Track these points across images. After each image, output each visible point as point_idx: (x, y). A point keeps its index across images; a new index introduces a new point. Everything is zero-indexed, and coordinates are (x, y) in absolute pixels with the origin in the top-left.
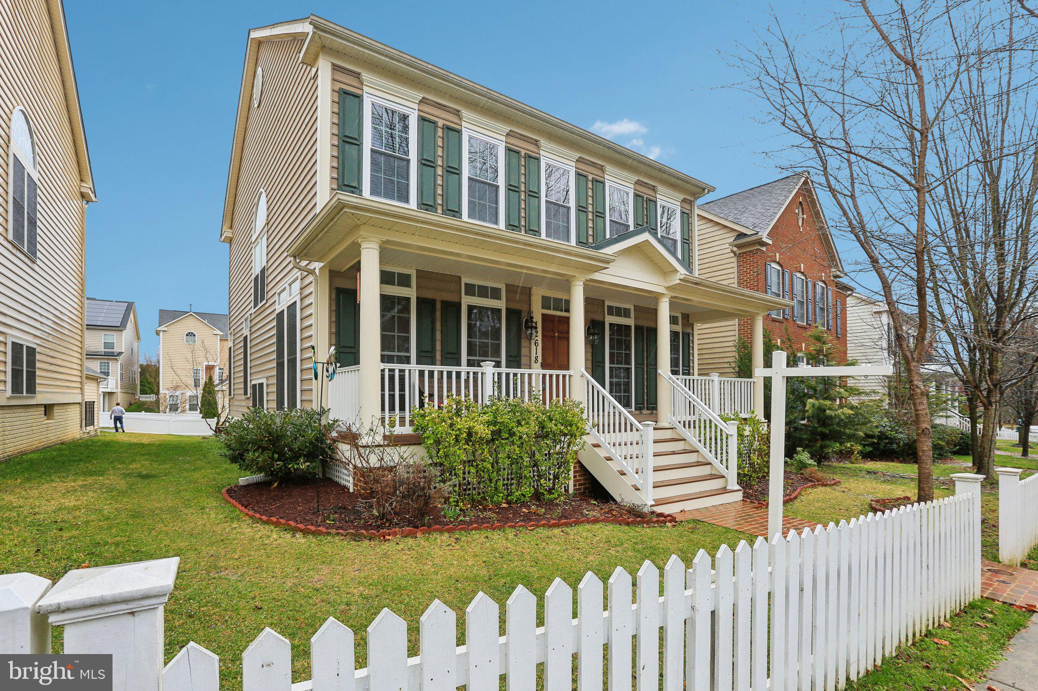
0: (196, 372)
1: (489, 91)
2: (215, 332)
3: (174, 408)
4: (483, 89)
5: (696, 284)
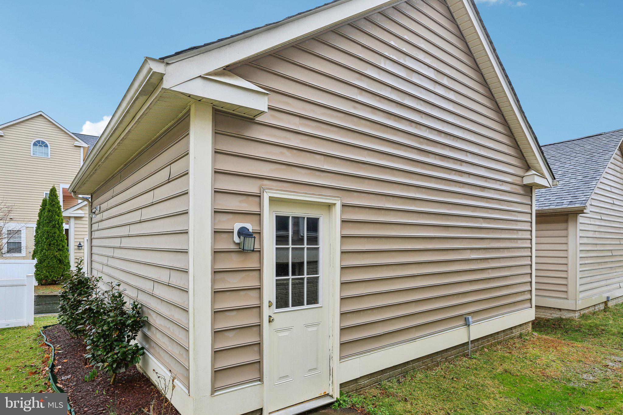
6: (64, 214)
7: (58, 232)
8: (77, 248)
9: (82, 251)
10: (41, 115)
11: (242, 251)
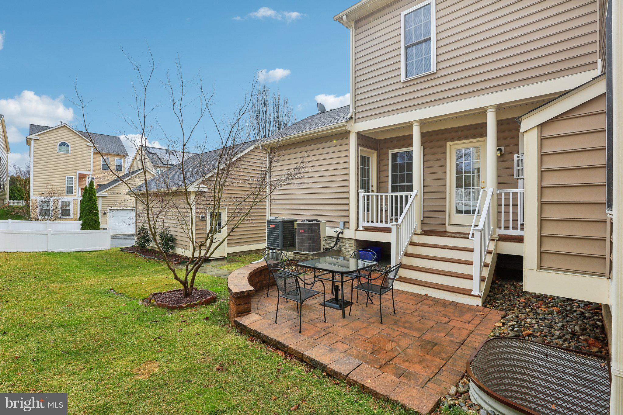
0: (70, 180)
2: (89, 144)
3: (45, 213)
6: (97, 195)
7: (94, 206)
8: (103, 214)
9: (106, 216)
10: (65, 126)
11: (202, 221)
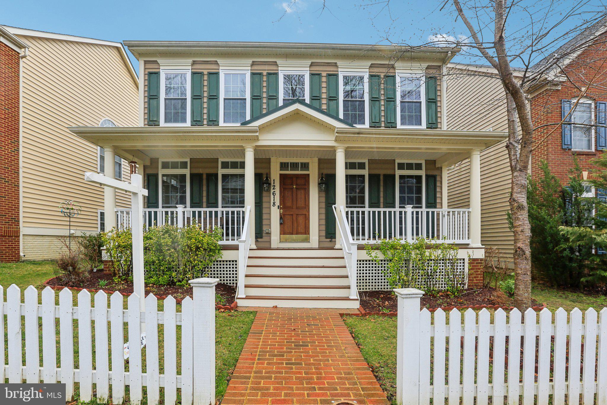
1: (227, 43)
4: (223, 43)
5: (358, 133)
